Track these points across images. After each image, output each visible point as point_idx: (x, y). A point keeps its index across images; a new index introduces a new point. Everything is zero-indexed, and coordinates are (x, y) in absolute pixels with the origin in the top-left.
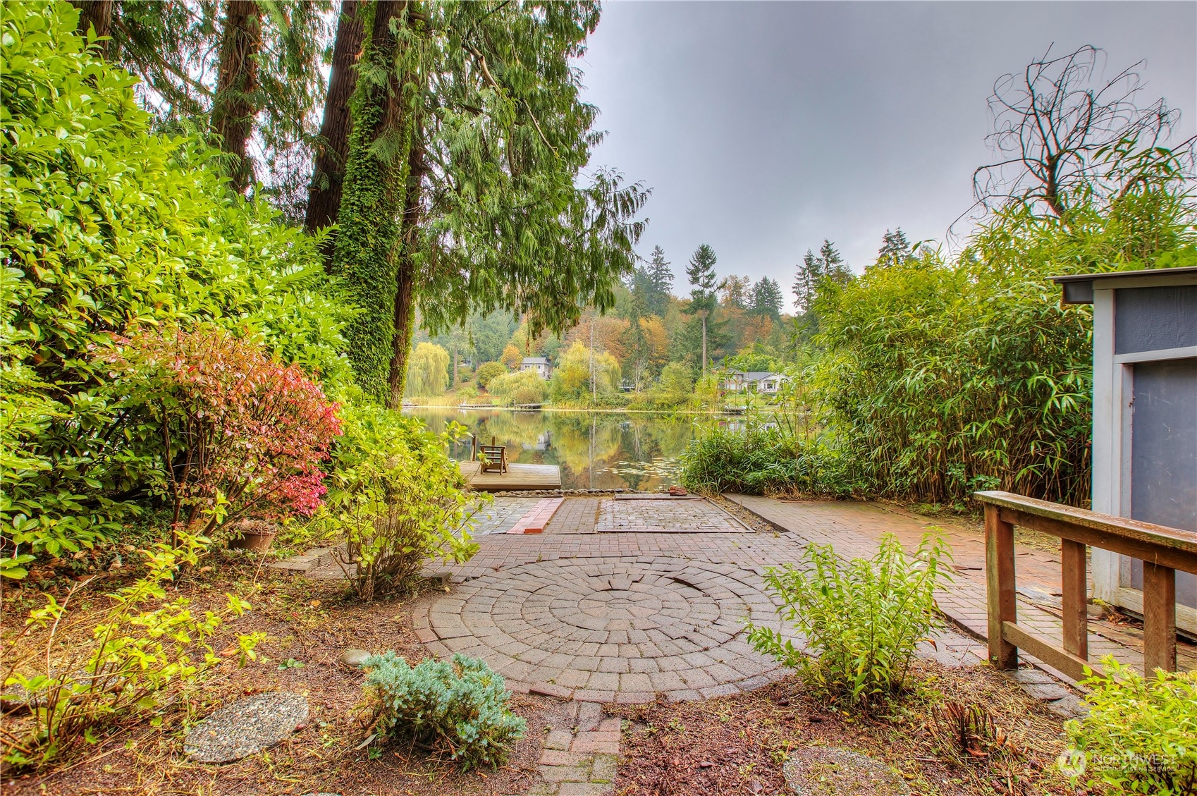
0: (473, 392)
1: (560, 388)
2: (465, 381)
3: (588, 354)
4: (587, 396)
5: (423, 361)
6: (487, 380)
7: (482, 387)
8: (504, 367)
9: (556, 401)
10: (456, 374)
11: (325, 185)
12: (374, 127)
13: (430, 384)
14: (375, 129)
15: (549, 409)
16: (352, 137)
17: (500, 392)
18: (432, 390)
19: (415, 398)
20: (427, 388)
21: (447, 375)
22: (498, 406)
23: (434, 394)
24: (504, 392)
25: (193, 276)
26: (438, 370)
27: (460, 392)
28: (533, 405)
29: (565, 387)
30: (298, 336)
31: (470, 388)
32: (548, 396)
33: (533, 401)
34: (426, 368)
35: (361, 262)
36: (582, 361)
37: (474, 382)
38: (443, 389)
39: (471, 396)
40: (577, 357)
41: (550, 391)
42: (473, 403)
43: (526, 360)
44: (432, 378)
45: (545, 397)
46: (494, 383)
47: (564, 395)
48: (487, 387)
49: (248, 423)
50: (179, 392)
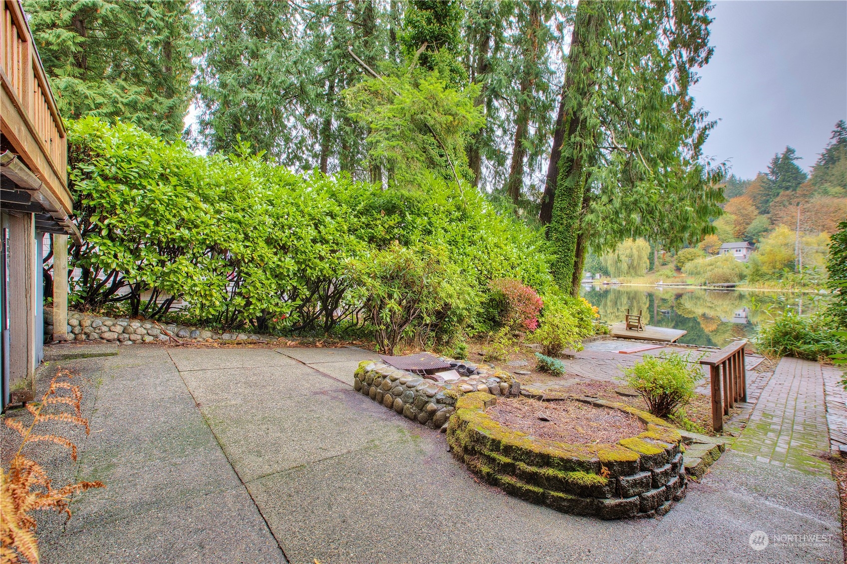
0: (670, 274)
1: (758, 270)
2: (664, 264)
3: (794, 237)
4: (791, 275)
5: (628, 251)
6: (683, 263)
7: (678, 269)
8: (702, 253)
9: (753, 281)
10: (656, 260)
11: (547, 200)
12: (567, 172)
13: (634, 268)
14: (569, 172)
15: (744, 288)
16: (559, 177)
17: (695, 273)
18: (636, 272)
19: (621, 278)
20: (631, 270)
21: (648, 261)
22: (693, 285)
23: (637, 274)
24: (698, 273)
25: (505, 259)
26: (640, 257)
27: (659, 273)
28: (726, 284)
29: (764, 269)
30: (533, 271)
31: (668, 270)
32: (745, 276)
33: (727, 281)
34: (631, 256)
35: (560, 232)
36: (786, 245)
37: (671, 266)
38: (645, 271)
39: (668, 277)
40: (781, 240)
41: (747, 272)
42: (669, 281)
43: (725, 245)
44: (635, 263)
45: (742, 277)
46: (688, 266)
47: (762, 276)
48: (683, 269)
49: (518, 303)
50: (504, 295)
